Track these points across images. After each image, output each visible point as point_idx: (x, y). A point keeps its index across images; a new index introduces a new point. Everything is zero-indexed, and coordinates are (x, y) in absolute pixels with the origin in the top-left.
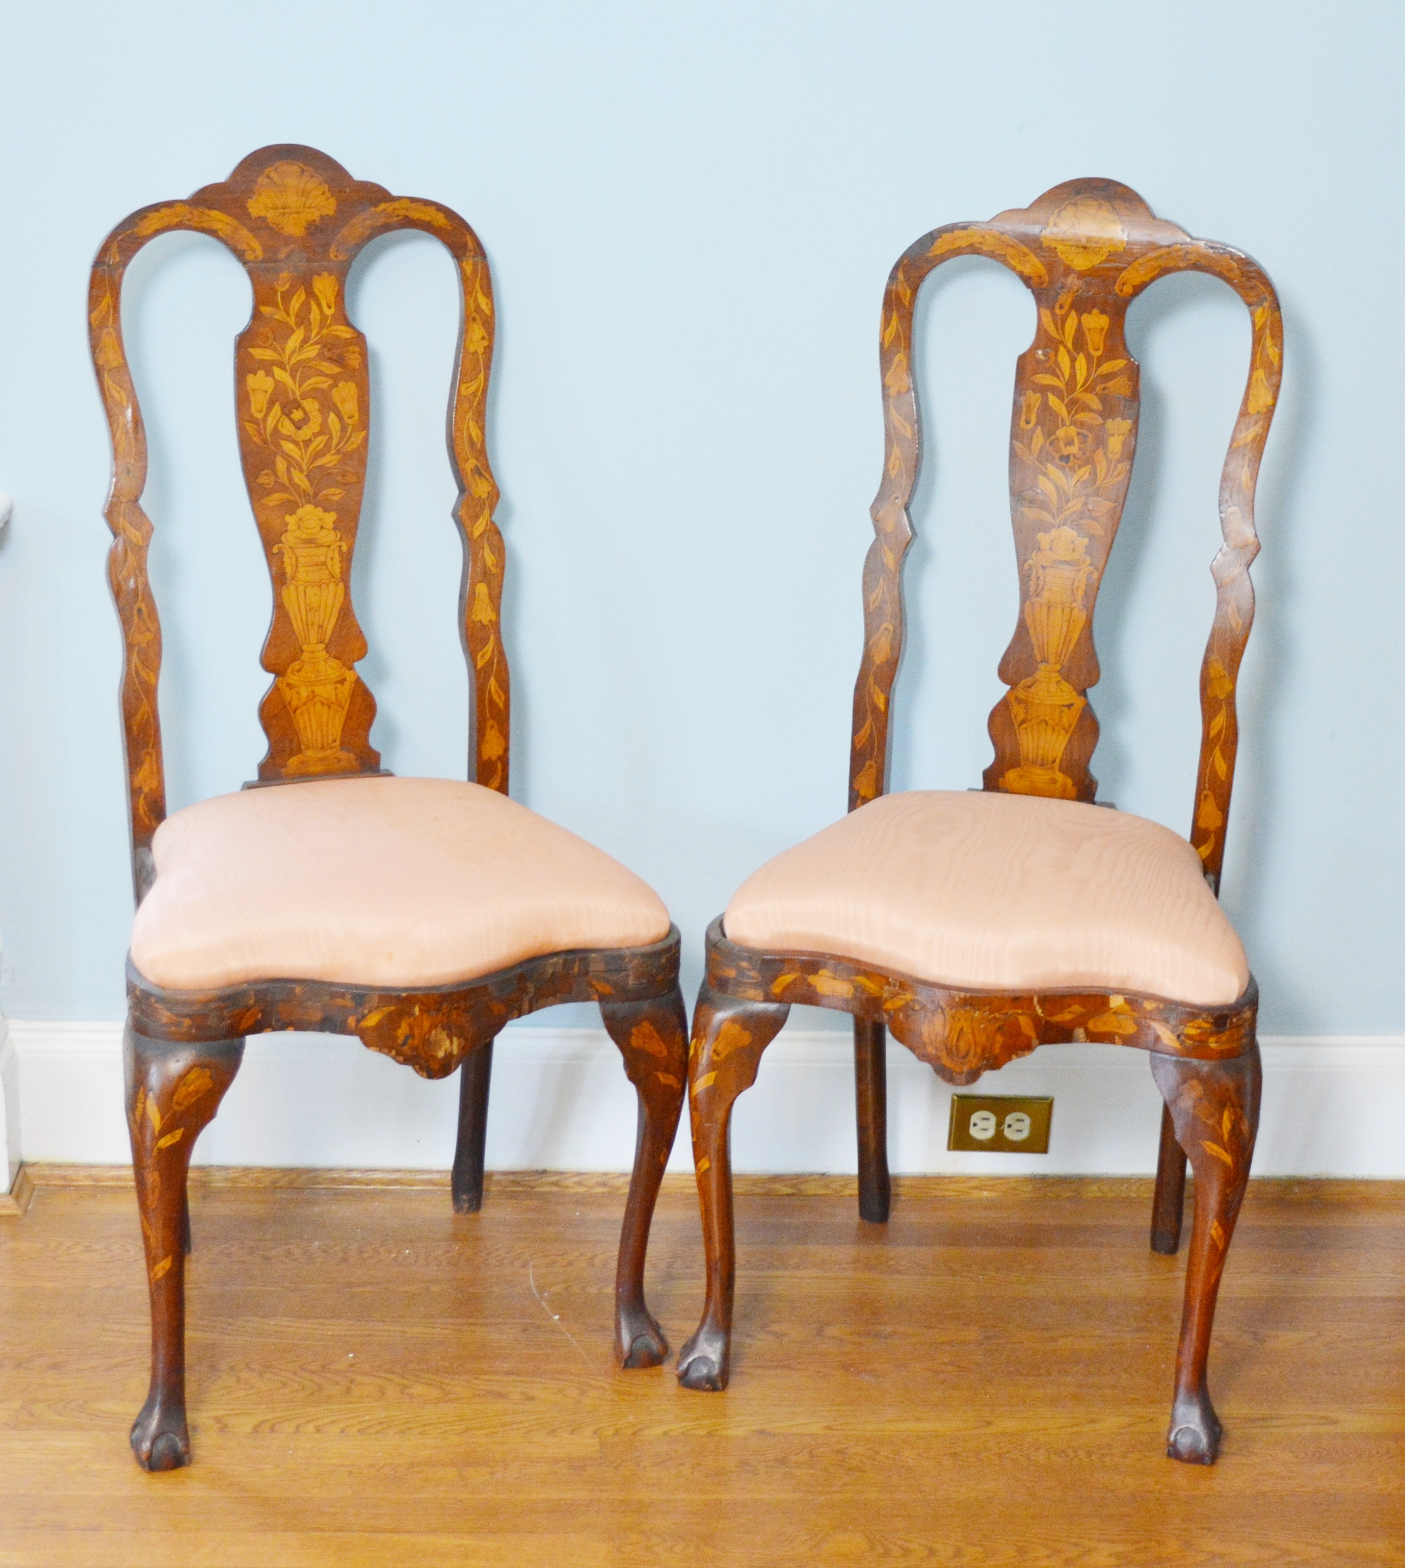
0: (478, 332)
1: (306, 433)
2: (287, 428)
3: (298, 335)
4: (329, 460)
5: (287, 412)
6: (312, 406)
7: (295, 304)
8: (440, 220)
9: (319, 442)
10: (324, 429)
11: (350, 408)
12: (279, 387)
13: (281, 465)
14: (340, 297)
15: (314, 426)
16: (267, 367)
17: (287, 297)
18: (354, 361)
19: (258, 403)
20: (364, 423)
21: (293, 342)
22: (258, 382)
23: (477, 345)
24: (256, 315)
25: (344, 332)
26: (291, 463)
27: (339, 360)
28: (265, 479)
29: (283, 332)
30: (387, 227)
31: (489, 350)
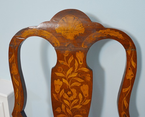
0: (130, 73)
1: (71, 98)
2: (66, 96)
3: (71, 70)
4: (78, 107)
5: (66, 92)
6: (74, 91)
7: (70, 60)
8: (121, 36)
9: (75, 101)
10: (77, 98)
11: (86, 92)
12: (64, 84)
13: (63, 107)
14: (85, 59)
15: (74, 96)
16: (61, 79)
17: (68, 58)
18: (88, 79)
19: (57, 89)
20: (90, 97)
21: (69, 72)
22: (58, 82)
23: (130, 77)
24: (58, 63)
25: (85, 70)
26: (66, 106)
27: (83, 78)
28: (58, 110)
29: (66, 69)
30: (102, 38)
31: (134, 79)
